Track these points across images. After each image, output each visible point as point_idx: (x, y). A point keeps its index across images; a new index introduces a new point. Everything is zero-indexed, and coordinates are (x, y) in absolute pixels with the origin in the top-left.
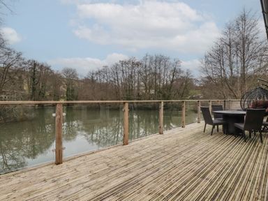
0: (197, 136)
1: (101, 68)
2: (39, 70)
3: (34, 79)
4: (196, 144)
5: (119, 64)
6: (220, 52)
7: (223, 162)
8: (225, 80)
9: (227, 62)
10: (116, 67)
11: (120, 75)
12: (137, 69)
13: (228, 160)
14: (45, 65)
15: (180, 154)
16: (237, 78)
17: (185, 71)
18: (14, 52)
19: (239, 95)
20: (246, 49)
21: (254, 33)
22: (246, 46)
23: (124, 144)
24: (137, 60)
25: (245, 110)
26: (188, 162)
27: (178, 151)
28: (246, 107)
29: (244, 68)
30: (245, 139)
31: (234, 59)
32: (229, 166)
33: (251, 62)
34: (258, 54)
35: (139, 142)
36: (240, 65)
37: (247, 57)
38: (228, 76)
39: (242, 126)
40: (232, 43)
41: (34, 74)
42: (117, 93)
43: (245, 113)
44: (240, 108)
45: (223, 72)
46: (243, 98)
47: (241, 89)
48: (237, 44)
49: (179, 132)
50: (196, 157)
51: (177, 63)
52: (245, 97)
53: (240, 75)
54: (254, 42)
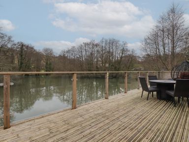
0: (136, 101)
1: (70, 48)
2: (26, 49)
3: (22, 56)
4: (134, 108)
5: (83, 45)
6: (156, 36)
7: (155, 128)
8: (160, 56)
9: (161, 43)
10: (81, 47)
11: (84, 53)
12: (96, 49)
13: (160, 125)
14: (29, 46)
15: (118, 118)
16: (168, 55)
17: (131, 50)
18: (6, 36)
19: (170, 67)
20: (175, 34)
21: (181, 21)
22: (175, 31)
23: (73, 109)
24: (96, 42)
25: (174, 80)
26: (123, 128)
27: (117, 116)
28: (175, 77)
29: (173, 48)
30: (175, 104)
31: (166, 41)
32: (160, 133)
33: (178, 44)
34: (184, 37)
35: (86, 106)
36: (170, 45)
37: (175, 39)
38: (162, 54)
39: (172, 93)
40: (165, 29)
41: (22, 52)
42: (81, 66)
43: (175, 82)
44: (171, 78)
45: (158, 51)
46: (173, 70)
47: (171, 63)
48: (168, 30)
49: (121, 97)
50: (132, 122)
51: (124, 44)
52: (175, 69)
53: (170, 53)
54: (181, 28)
